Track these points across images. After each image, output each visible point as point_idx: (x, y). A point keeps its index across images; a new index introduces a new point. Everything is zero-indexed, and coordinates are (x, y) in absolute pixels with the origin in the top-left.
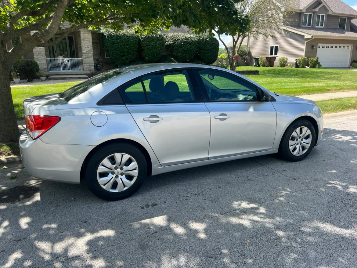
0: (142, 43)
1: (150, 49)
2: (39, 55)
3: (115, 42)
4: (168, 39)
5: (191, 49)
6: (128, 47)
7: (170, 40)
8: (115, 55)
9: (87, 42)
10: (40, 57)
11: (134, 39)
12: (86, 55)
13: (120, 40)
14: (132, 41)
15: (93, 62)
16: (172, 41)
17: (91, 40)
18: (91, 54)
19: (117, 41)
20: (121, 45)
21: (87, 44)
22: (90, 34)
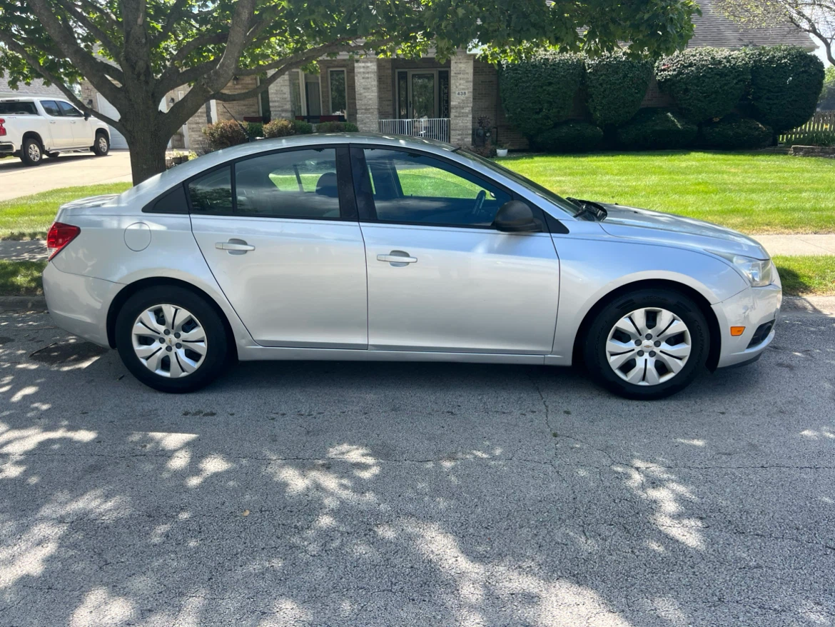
0: (589, 78)
1: (607, 93)
2: (366, 113)
3: (521, 78)
4: (664, 65)
5: (726, 88)
6: (551, 89)
7: (668, 68)
8: (519, 110)
9: (462, 82)
10: (368, 118)
11: (569, 69)
12: (456, 112)
13: (535, 75)
14: (563, 76)
15: (471, 127)
16: (674, 70)
17: (471, 77)
18: (468, 110)
19: (528, 76)
20: (535, 86)
21: (462, 87)
22: (471, 63)
